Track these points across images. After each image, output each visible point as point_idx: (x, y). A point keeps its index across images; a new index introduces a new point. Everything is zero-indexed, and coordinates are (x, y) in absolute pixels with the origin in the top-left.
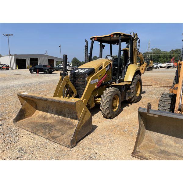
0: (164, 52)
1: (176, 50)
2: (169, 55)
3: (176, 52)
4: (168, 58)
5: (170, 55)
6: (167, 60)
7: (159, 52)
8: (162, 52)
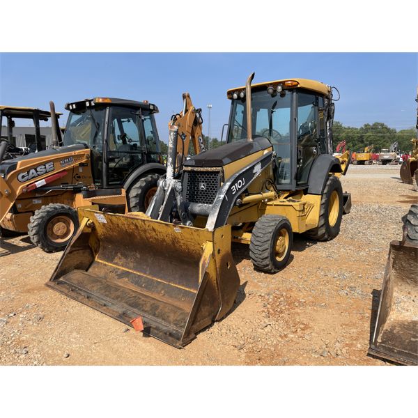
0: (349, 128)
1: (374, 125)
2: (359, 135)
3: (372, 129)
4: (356, 142)
5: (362, 137)
6: (353, 146)
7: (338, 128)
8: (345, 128)
